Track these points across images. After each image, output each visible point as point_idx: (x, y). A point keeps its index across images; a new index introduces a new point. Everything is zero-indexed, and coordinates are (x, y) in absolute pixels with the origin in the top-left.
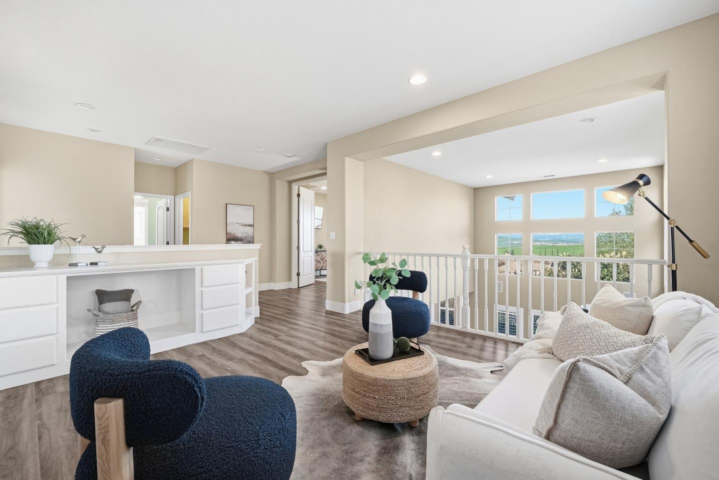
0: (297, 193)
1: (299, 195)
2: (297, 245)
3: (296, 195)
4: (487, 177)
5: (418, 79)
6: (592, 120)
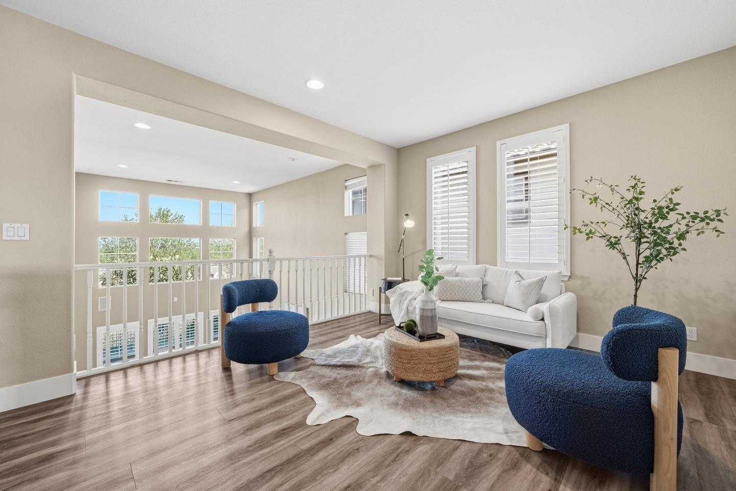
5: (315, 84)
6: (294, 160)
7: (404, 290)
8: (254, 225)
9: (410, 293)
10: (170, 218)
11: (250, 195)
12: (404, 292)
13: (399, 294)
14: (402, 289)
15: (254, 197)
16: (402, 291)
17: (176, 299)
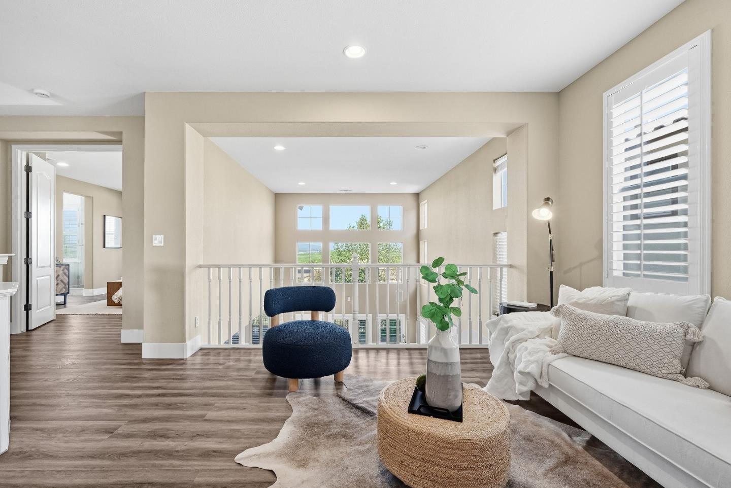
0: (24, 164)
1: (28, 169)
2: (25, 256)
3: (23, 168)
4: (300, 184)
6: (425, 148)
7: (509, 324)
8: (421, 228)
9: (518, 330)
10: (381, 224)
11: (417, 195)
12: (509, 327)
13: (502, 329)
14: (506, 322)
15: (421, 196)
16: (506, 326)
17: (349, 299)
